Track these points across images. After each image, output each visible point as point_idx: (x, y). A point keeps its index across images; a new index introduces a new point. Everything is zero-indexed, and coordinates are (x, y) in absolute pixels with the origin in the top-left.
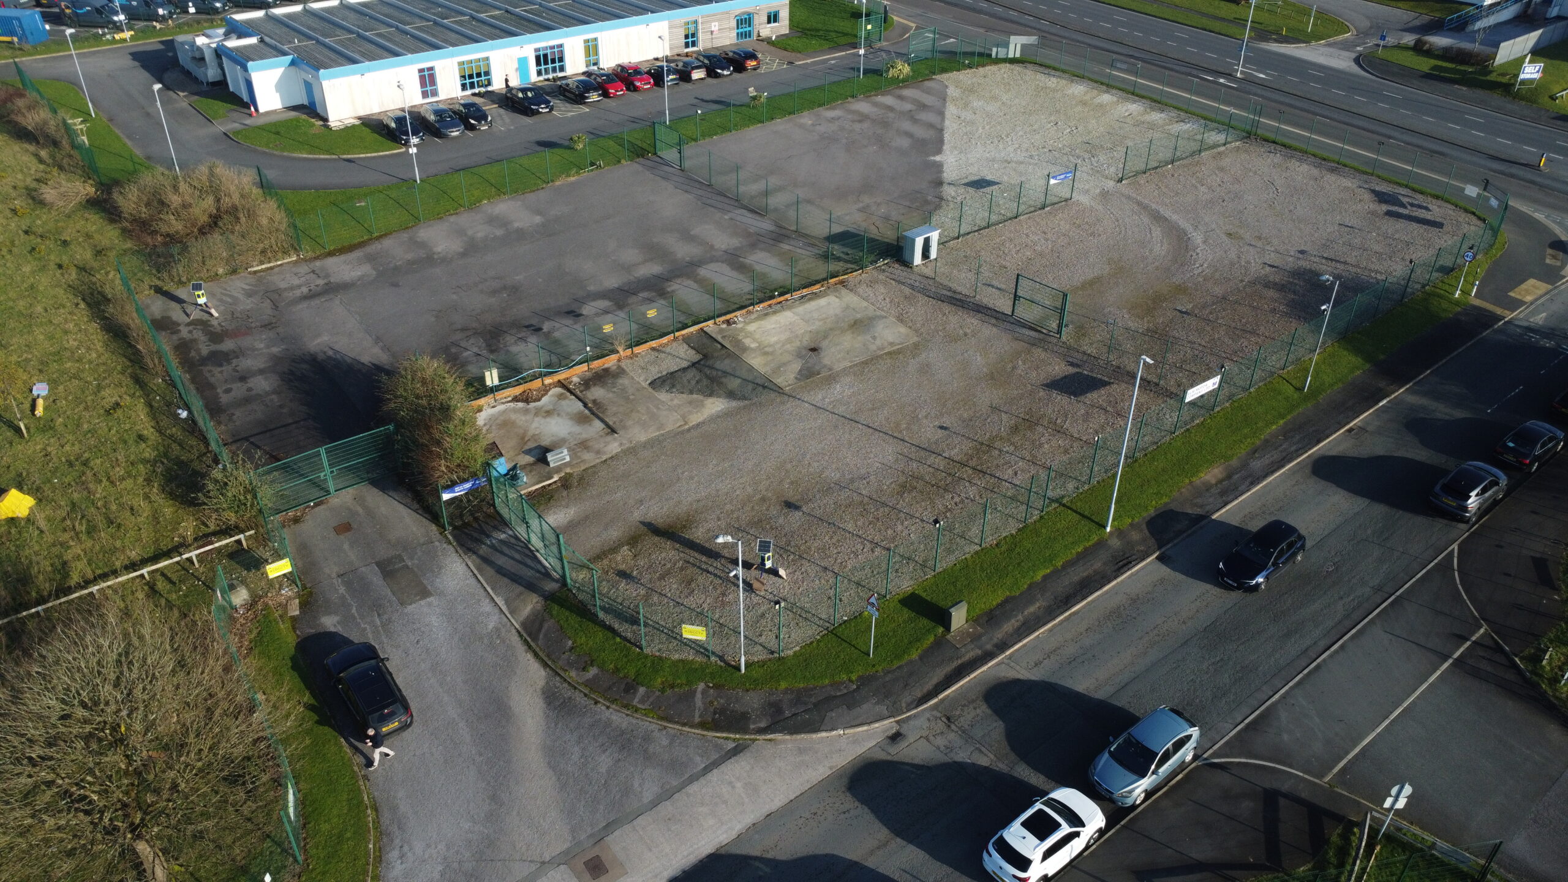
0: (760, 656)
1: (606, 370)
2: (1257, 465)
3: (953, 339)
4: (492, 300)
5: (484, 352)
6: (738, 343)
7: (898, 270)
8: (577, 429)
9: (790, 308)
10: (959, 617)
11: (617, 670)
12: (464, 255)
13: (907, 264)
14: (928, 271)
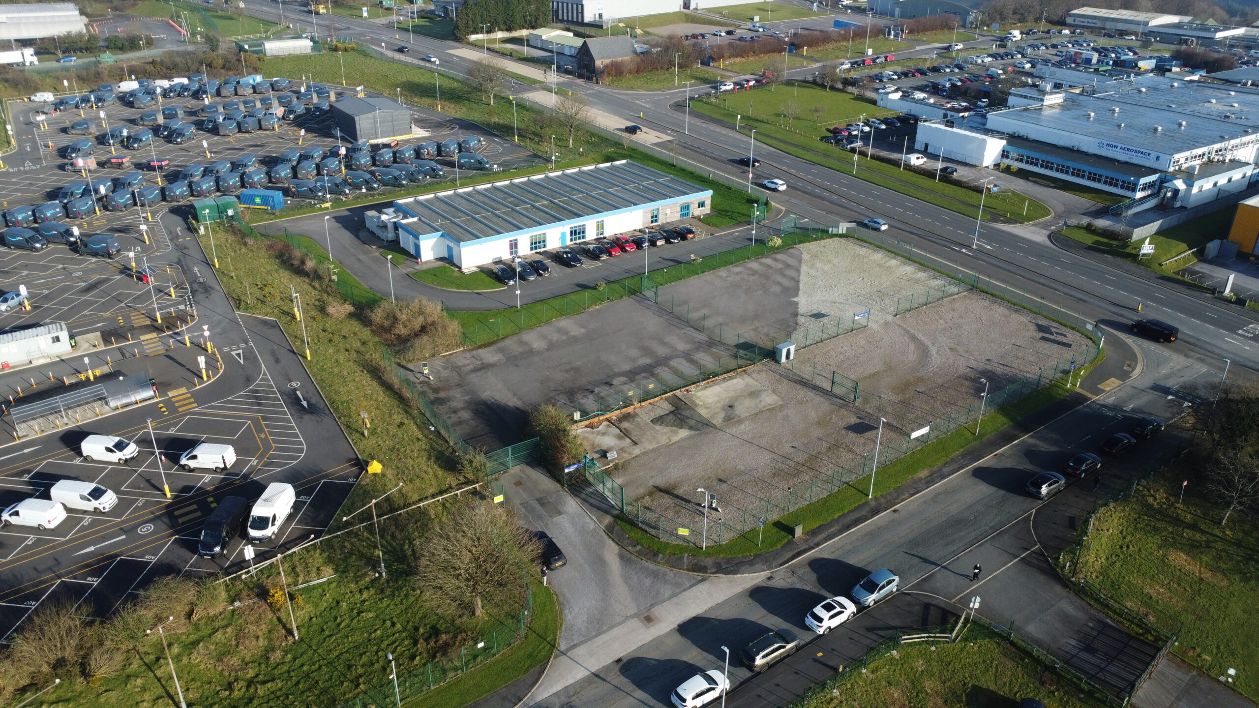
0: (712, 544)
1: (629, 413)
2: (946, 470)
3: (800, 403)
4: (567, 375)
5: (568, 403)
6: (693, 402)
7: (772, 365)
8: (618, 442)
9: (718, 384)
10: (799, 531)
11: (649, 547)
12: (548, 350)
13: (777, 361)
14: (789, 366)
